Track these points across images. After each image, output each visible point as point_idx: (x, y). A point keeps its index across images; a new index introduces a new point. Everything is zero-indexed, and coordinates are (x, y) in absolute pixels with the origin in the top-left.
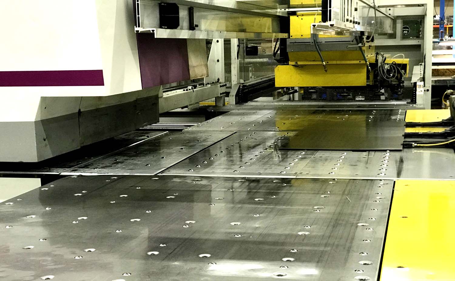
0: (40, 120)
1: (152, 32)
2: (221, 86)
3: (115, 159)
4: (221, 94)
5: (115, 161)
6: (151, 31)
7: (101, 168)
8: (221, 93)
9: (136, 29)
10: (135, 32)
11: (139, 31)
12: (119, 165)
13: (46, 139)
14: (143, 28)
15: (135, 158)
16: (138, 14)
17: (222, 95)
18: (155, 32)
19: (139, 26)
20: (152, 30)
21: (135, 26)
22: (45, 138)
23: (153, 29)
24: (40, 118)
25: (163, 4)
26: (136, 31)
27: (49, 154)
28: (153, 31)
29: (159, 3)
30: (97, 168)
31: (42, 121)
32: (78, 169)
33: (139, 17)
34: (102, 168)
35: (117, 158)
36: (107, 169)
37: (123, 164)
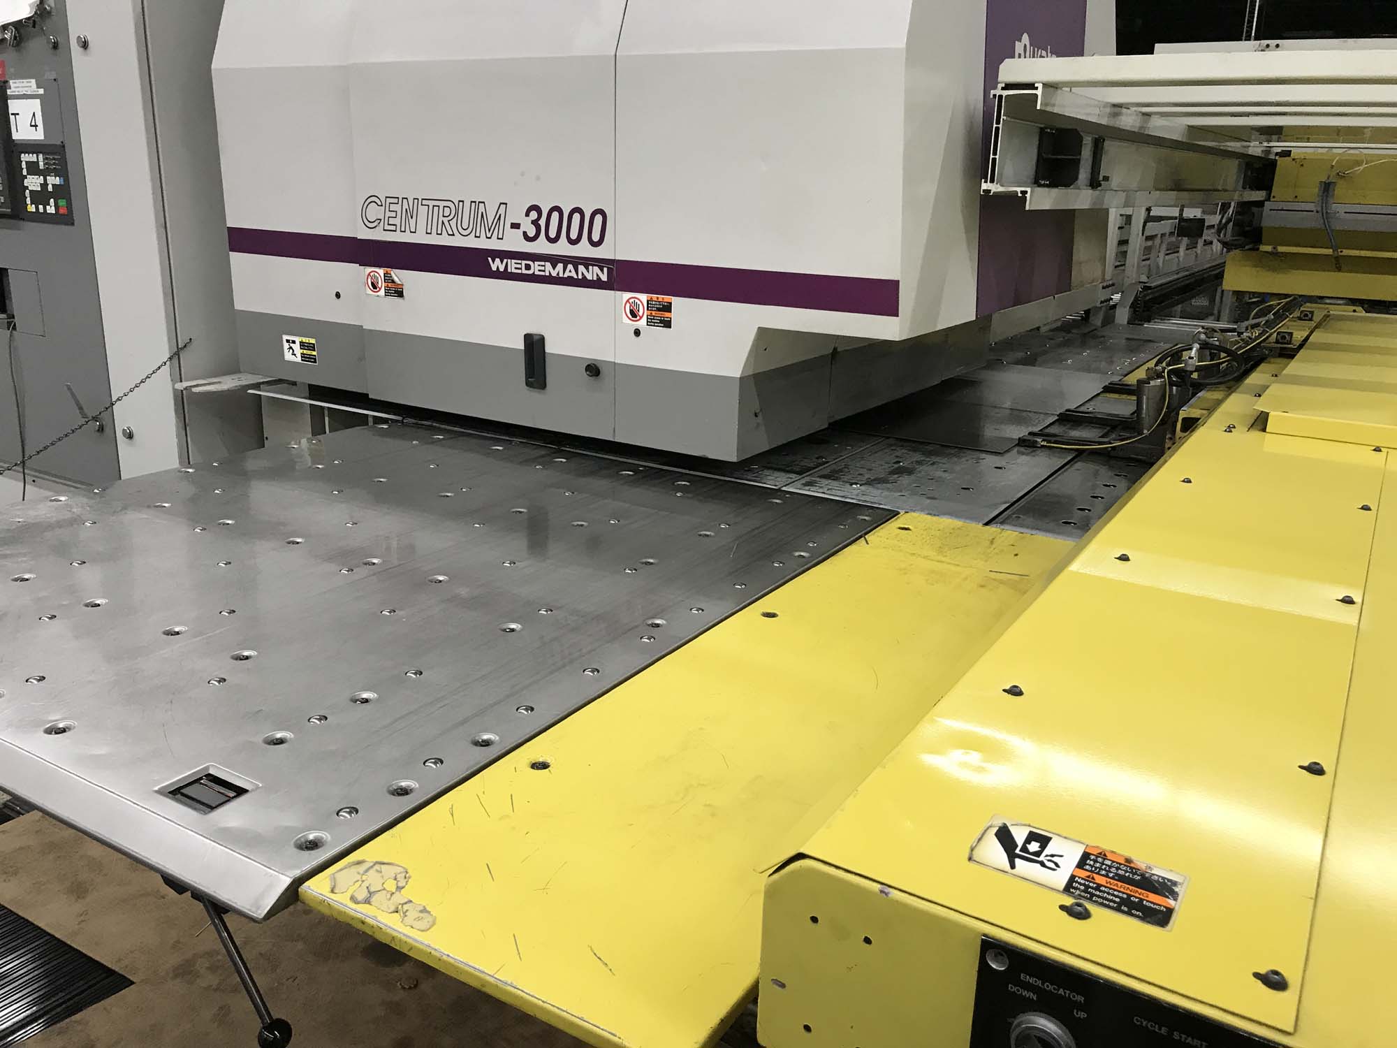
0: (751, 373)
1: (1020, 195)
2: (1103, 288)
3: (897, 457)
4: (1102, 302)
5: (896, 466)
6: (1019, 193)
7: (865, 484)
8: (1103, 300)
9: (984, 186)
10: (982, 193)
11: (990, 190)
12: (905, 480)
13: (760, 414)
14: (1002, 186)
15: (937, 459)
16: (995, 153)
17: (1102, 305)
18: (1028, 196)
19: (992, 181)
20: (1022, 192)
21: (983, 180)
22: (757, 411)
23: (1023, 189)
24: (751, 370)
25: (1049, 130)
26: (984, 191)
27: (762, 444)
28: (1024, 193)
29: (1041, 128)
30: (856, 484)
31: (756, 377)
32: (818, 479)
33: (994, 160)
34: (869, 483)
35: (898, 453)
36: (878, 489)
37: (913, 477)
